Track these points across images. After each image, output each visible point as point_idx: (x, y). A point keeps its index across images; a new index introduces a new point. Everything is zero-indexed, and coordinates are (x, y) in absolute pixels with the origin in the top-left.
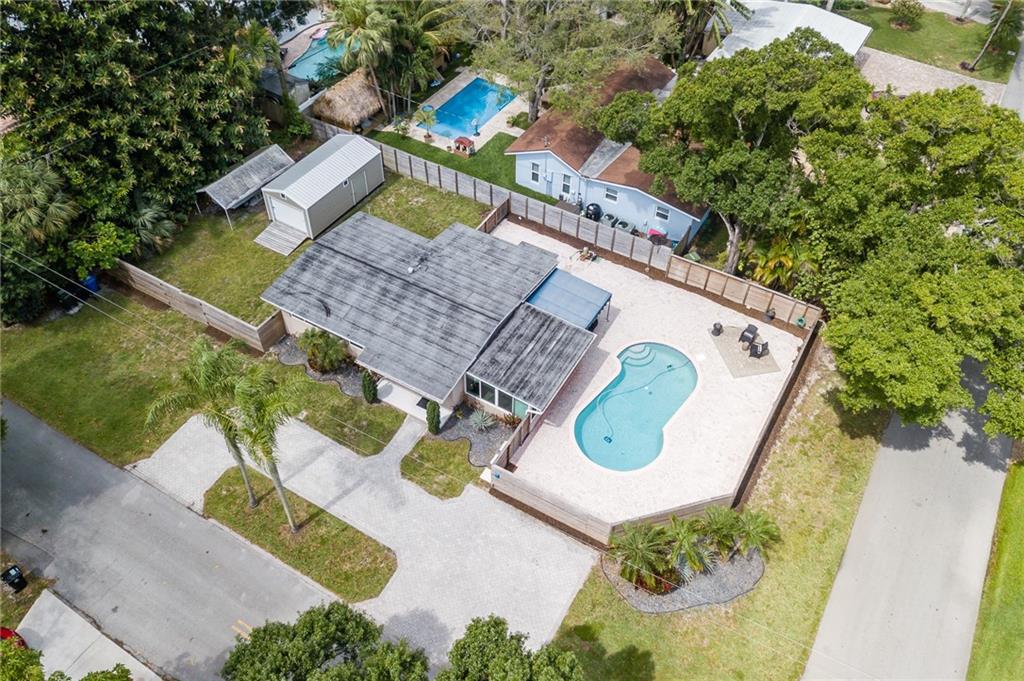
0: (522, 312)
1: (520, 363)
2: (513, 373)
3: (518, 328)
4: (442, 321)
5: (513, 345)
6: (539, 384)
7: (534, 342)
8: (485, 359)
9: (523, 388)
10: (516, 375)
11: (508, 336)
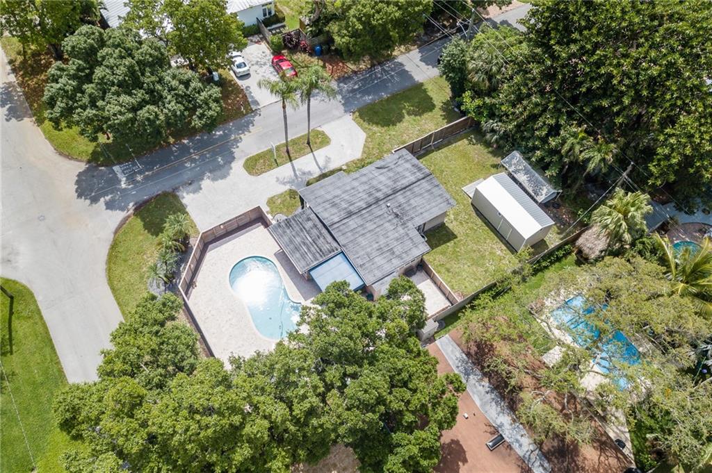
0: (335, 245)
1: (301, 229)
2: (297, 224)
3: (324, 238)
4: (344, 205)
5: (315, 232)
6: (285, 232)
7: (312, 242)
8: (313, 216)
9: (286, 224)
10: (295, 225)
11: (322, 232)
